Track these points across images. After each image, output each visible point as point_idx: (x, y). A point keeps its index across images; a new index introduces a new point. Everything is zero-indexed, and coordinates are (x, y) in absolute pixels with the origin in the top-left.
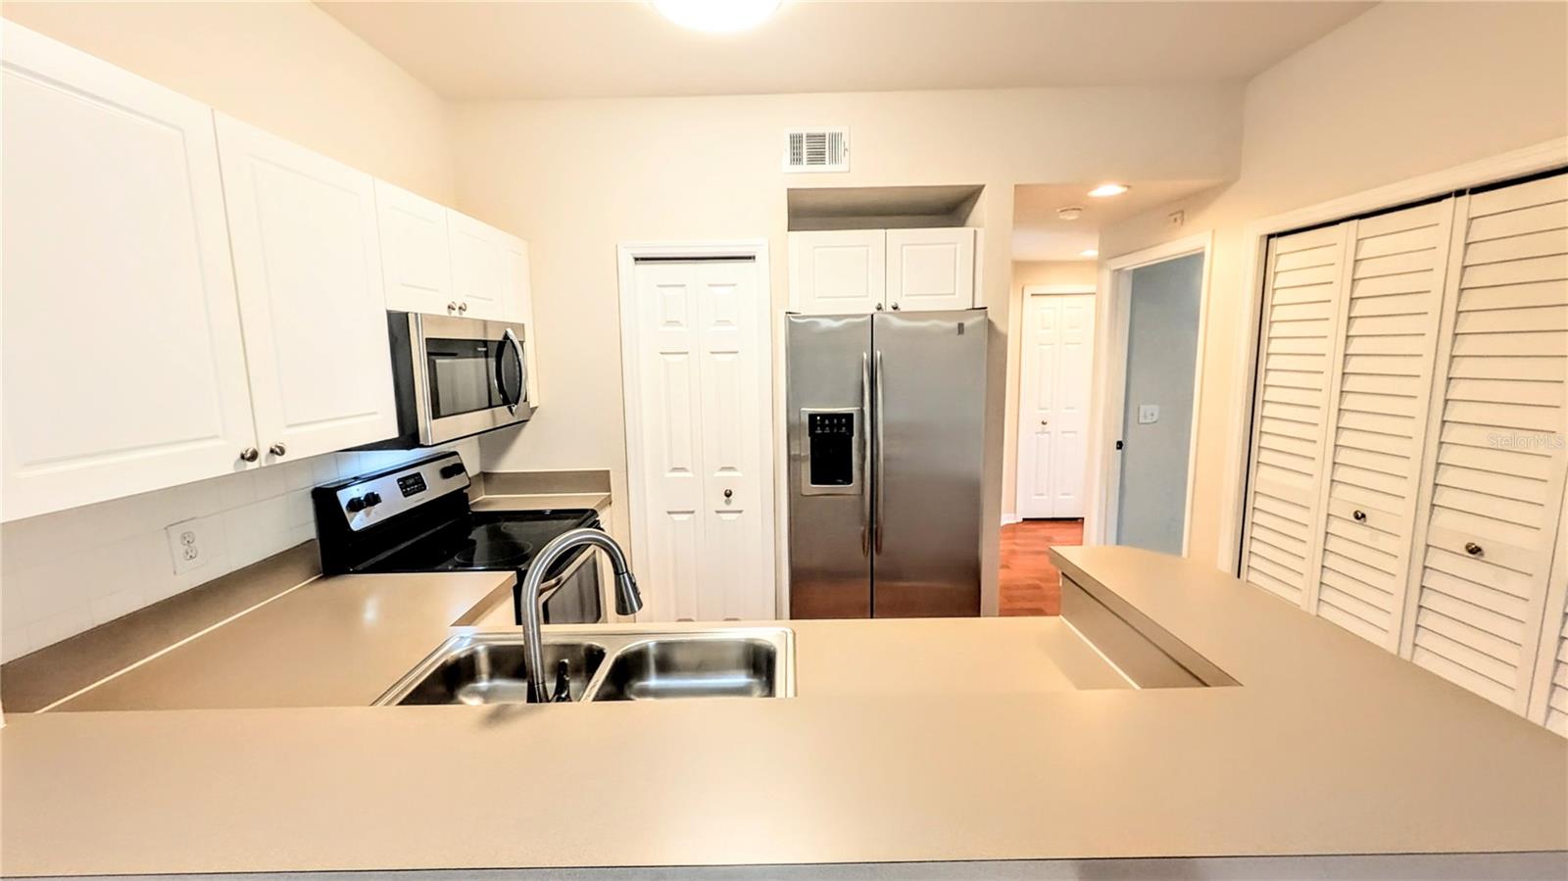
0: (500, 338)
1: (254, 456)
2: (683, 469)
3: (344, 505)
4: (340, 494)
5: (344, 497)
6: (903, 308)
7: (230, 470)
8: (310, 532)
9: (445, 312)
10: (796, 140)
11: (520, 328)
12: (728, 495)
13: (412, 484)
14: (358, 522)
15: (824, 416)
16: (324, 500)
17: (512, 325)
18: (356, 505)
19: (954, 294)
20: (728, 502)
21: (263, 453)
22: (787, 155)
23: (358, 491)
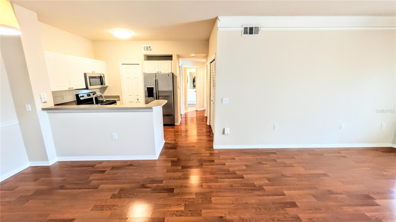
0: (100, 76)
1: (70, 88)
2: (131, 96)
3: (80, 96)
4: (79, 95)
5: (80, 95)
6: (161, 72)
7: (68, 89)
8: (76, 99)
9: (92, 73)
10: (144, 47)
11: (103, 74)
12: (138, 99)
13: (89, 95)
14: (81, 99)
15: (149, 88)
16: (77, 96)
17: (102, 74)
18: (81, 97)
19: (169, 70)
20: (138, 101)
21: (71, 88)
22: (143, 49)
23: (82, 95)
